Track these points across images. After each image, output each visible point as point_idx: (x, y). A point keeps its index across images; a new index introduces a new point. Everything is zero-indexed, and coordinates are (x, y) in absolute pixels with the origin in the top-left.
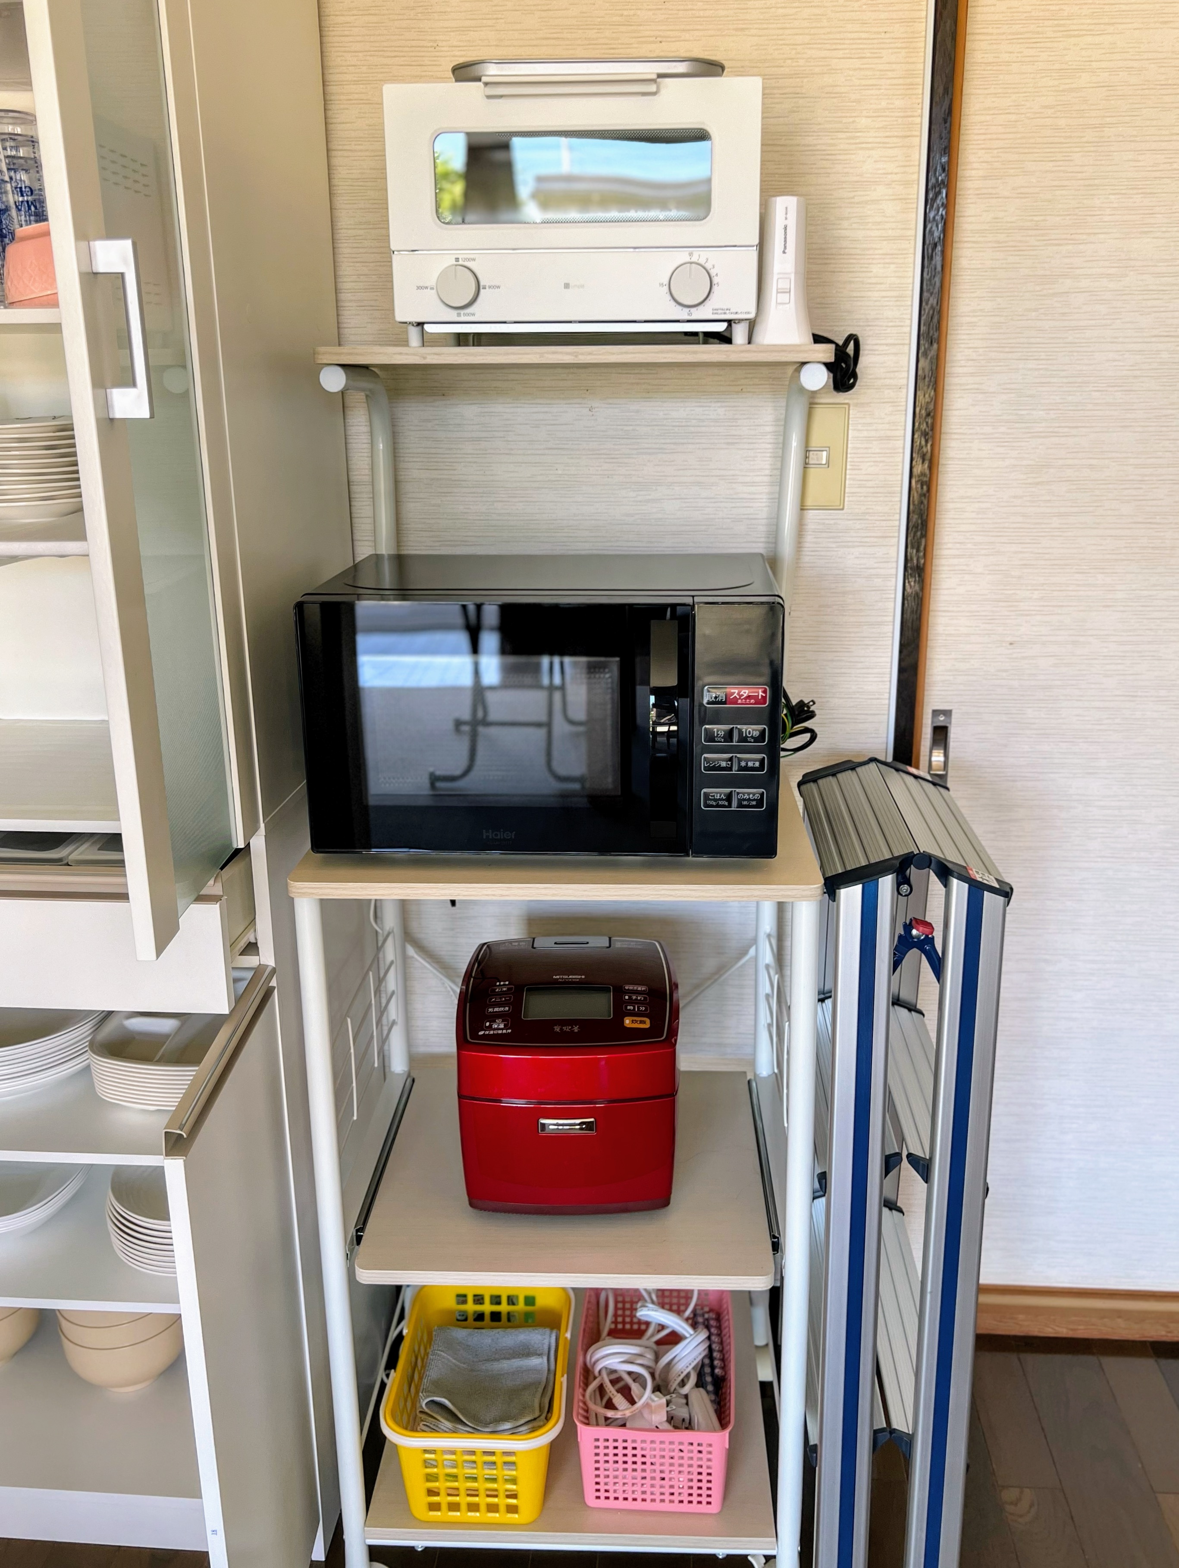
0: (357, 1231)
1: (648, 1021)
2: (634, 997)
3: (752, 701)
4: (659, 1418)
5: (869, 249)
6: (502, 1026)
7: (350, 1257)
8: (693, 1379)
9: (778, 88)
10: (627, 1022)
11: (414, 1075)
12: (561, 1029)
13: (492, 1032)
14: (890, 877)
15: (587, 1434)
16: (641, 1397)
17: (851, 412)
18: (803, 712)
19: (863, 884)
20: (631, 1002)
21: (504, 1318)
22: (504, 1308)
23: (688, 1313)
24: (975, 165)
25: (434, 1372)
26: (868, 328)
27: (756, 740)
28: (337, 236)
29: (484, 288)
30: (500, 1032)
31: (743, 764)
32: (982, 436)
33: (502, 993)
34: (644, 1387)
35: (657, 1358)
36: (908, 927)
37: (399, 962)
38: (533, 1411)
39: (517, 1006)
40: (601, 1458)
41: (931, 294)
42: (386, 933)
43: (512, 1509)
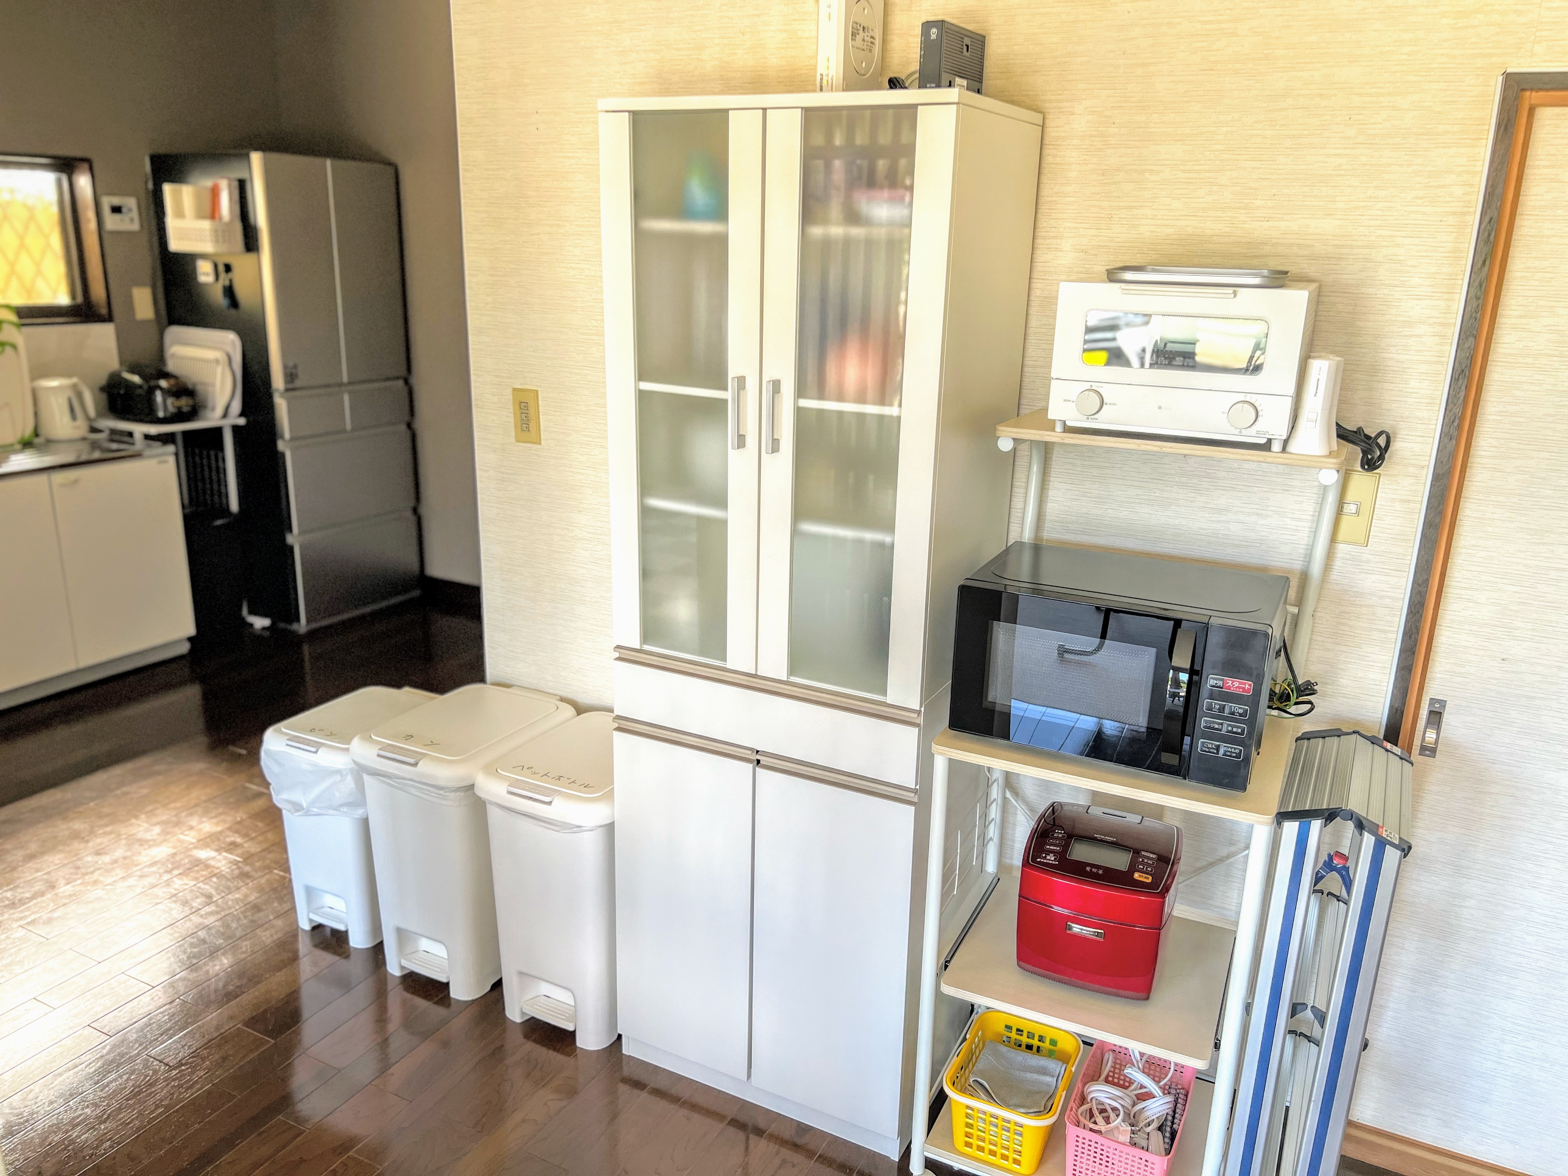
0: (946, 962)
1: (1150, 878)
2: (1146, 861)
3: (1241, 690)
4: (1125, 1138)
5: (1408, 368)
6: (1053, 859)
7: (938, 976)
8: (1155, 1125)
9: (1352, 254)
10: (1136, 875)
11: (999, 876)
12: (1091, 870)
13: (1045, 861)
14: (1320, 821)
15: (1072, 1131)
16: (1113, 1122)
17: (1381, 479)
18: (1308, 689)
19: (1300, 822)
20: (1142, 863)
21: (1035, 1049)
22: (1035, 1042)
23: (1162, 1083)
24: (1513, 308)
25: (980, 1065)
26: (1401, 423)
27: (1241, 715)
28: (1028, 332)
29: (1106, 404)
30: (1051, 862)
31: (1230, 728)
32: (1495, 503)
33: (1057, 838)
34: (1118, 1116)
35: (1134, 1105)
36: (1330, 857)
37: (1000, 801)
38: (1040, 1107)
39: (1066, 847)
40: (1079, 1149)
41: (1455, 405)
42: (993, 779)
43: (1017, 1162)
